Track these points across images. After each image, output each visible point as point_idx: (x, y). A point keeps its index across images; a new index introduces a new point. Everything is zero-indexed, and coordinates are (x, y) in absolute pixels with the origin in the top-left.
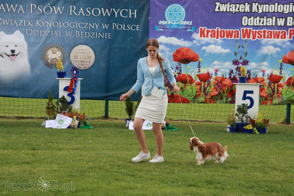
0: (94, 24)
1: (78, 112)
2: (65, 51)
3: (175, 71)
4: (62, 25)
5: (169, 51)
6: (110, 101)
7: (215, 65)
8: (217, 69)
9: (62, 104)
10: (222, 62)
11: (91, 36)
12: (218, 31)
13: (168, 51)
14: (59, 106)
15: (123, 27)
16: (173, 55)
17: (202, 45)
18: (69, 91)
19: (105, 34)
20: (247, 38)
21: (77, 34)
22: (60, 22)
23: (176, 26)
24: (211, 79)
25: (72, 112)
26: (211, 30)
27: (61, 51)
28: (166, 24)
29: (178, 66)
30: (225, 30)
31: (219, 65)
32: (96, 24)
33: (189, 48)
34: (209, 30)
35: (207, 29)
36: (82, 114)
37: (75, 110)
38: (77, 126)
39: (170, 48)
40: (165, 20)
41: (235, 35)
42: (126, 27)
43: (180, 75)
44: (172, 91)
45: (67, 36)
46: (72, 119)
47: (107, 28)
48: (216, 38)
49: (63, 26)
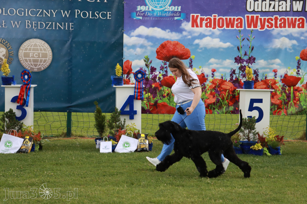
0: (50, 10)
1: (31, 130)
2: (11, 47)
3: (160, 73)
4: (6, 12)
5: (151, 46)
6: (73, 114)
7: (211, 64)
8: (214, 68)
9: (9, 120)
10: (221, 60)
11: (46, 27)
12: (215, 19)
13: (149, 46)
14: (5, 123)
15: (89, 15)
16: (157, 52)
17: (194, 38)
18: (18, 103)
19: (65, 25)
20: (254, 27)
21: (27, 24)
22: (4, 9)
23: (159, 13)
24: (206, 82)
25: (23, 130)
26: (205, 17)
27: (6, 47)
28: (147, 10)
29: (163, 66)
30: (224, 18)
31: (217, 64)
32: (52, 11)
33: (177, 42)
34: (203, 17)
35: (201, 16)
36: (37, 133)
37: (28, 127)
38: (30, 150)
39: (152, 42)
40: (146, 5)
41: (237, 24)
42: (93, 15)
43: (166, 77)
44: (155, 99)
45: (14, 27)
46: (23, 140)
47: (68, 16)
48: (213, 28)
49: (8, 14)
